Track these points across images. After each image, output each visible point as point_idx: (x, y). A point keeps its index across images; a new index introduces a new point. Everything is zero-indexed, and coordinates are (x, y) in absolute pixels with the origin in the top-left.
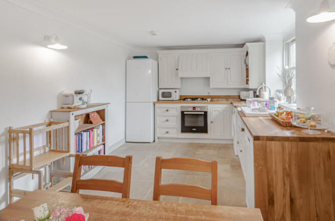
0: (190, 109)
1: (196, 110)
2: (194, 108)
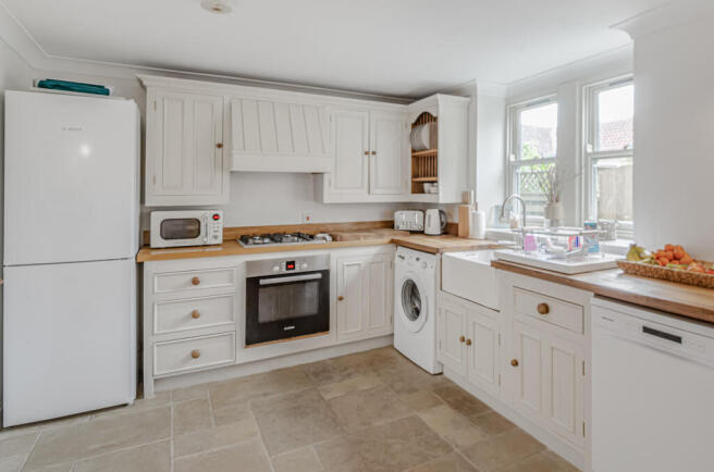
0: (276, 270)
1: (297, 270)
2: (290, 264)
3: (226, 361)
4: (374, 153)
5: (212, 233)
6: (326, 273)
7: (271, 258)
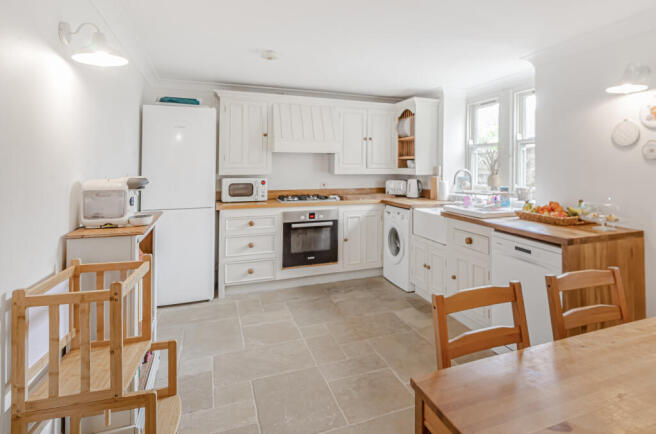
0: (303, 218)
1: (316, 218)
2: (312, 215)
3: (270, 277)
4: (370, 139)
5: (261, 193)
6: (335, 222)
7: (299, 211)
